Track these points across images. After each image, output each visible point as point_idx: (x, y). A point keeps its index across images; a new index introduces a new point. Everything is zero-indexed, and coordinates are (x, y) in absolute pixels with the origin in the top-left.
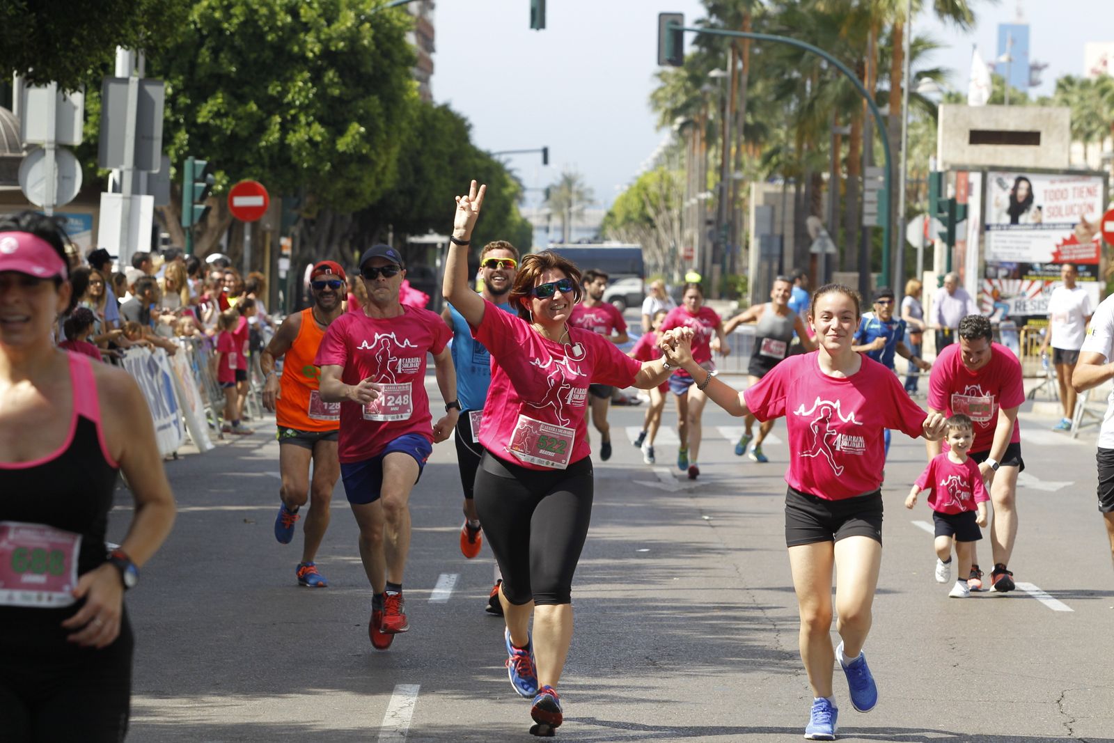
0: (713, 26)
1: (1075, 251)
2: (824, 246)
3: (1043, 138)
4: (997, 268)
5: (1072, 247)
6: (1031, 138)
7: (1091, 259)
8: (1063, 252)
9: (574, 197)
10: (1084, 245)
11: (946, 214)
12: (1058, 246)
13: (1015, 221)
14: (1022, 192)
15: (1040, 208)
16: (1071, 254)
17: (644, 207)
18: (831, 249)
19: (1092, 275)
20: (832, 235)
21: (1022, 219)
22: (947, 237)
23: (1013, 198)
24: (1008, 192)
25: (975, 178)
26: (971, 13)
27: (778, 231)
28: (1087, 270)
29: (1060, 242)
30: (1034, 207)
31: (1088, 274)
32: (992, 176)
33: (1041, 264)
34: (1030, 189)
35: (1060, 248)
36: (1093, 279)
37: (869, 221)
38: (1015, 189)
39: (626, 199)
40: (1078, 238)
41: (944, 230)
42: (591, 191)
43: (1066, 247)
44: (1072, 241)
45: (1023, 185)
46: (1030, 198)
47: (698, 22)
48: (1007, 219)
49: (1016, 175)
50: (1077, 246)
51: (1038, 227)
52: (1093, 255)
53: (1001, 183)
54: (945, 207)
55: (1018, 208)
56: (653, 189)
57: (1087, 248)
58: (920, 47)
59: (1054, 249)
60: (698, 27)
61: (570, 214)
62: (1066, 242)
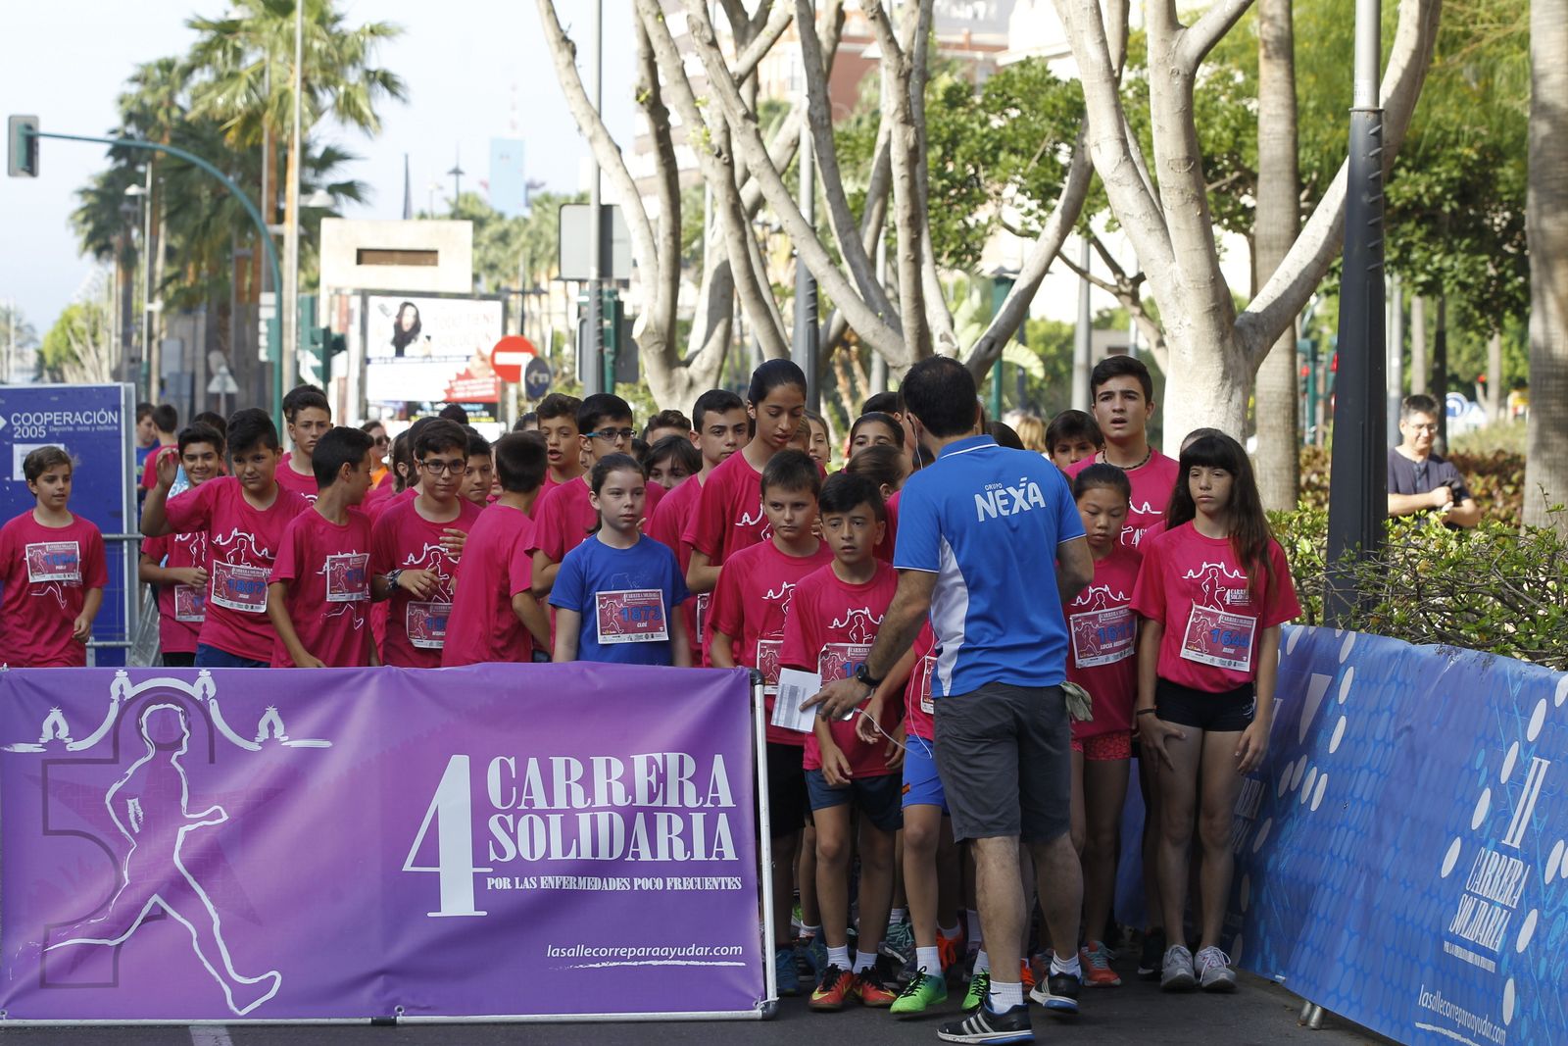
0: (128, 137)
1: (469, 388)
2: (225, 384)
3: (441, 256)
4: (380, 408)
5: (466, 382)
6: (425, 256)
7: (489, 396)
8: (457, 389)
9: (13, 333)
10: (481, 381)
11: (321, 346)
12: (450, 382)
13: (400, 352)
14: (408, 322)
15: (429, 338)
16: (466, 391)
17: (69, 344)
18: (232, 387)
19: (491, 415)
20: (232, 372)
21: (408, 350)
22: (321, 373)
23: (398, 326)
24: (393, 320)
25: (355, 303)
26: (376, 118)
27: (188, 368)
28: (484, 410)
29: (454, 377)
30: (422, 336)
31: (486, 414)
32: (373, 301)
33: (432, 403)
34: (417, 316)
35: (454, 384)
36: (492, 419)
37: (263, 356)
38: (400, 316)
39: (54, 335)
40: (473, 372)
41: (319, 363)
42: (31, 327)
43: (460, 383)
44: (468, 375)
45: (409, 312)
46: (416, 327)
47: (114, 132)
48: (393, 350)
49: (402, 300)
50: (473, 381)
51: (428, 359)
52: (492, 392)
53: (383, 309)
54: (320, 338)
55: (402, 339)
56: (79, 323)
57: (484, 383)
58: (330, 158)
59: (448, 386)
60: (113, 137)
61: (8, 353)
62: (460, 377)
